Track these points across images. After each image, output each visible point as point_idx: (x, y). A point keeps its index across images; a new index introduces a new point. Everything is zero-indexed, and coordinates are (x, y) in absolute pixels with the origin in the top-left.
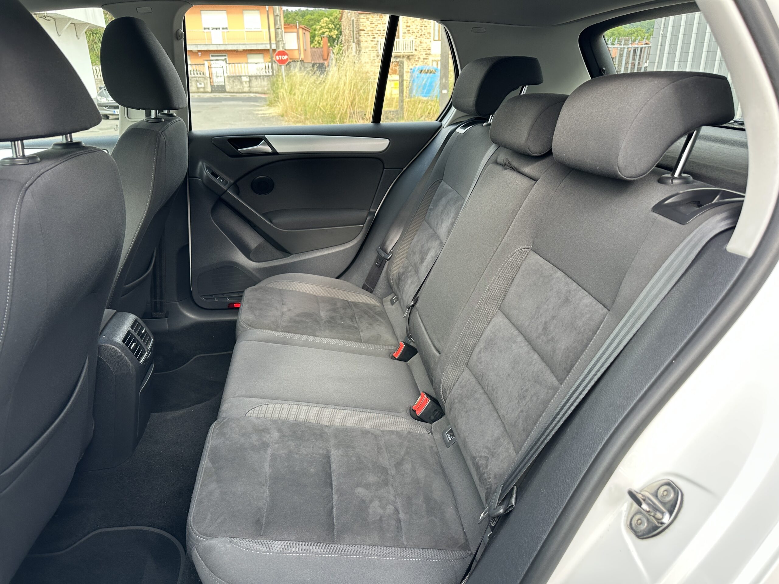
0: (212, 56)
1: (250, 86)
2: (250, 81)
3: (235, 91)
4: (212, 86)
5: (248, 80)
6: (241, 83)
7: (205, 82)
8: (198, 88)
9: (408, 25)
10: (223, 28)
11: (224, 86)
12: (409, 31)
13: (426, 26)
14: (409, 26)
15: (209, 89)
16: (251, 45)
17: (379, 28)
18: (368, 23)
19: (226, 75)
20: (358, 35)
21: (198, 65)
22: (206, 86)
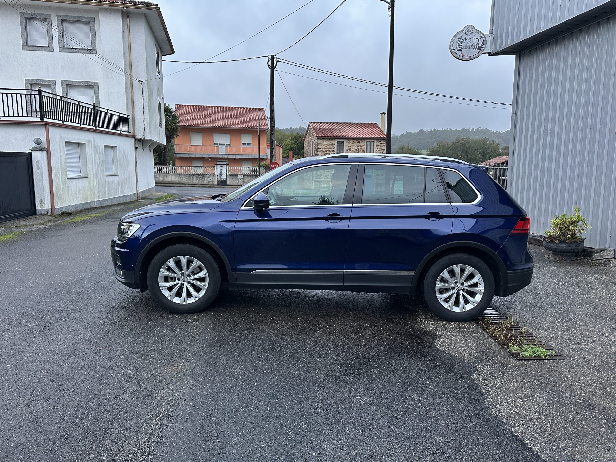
0: (218, 162)
1: (243, 182)
2: (243, 179)
3: (233, 184)
4: (217, 180)
5: (242, 177)
6: (238, 179)
7: (214, 178)
8: (208, 182)
9: (350, 145)
10: (227, 144)
11: (226, 181)
12: (350, 149)
13: (362, 147)
14: (351, 147)
15: (216, 183)
16: (245, 156)
17: (330, 147)
18: (323, 144)
19: (228, 174)
20: (316, 151)
21: (210, 167)
22: (214, 181)
